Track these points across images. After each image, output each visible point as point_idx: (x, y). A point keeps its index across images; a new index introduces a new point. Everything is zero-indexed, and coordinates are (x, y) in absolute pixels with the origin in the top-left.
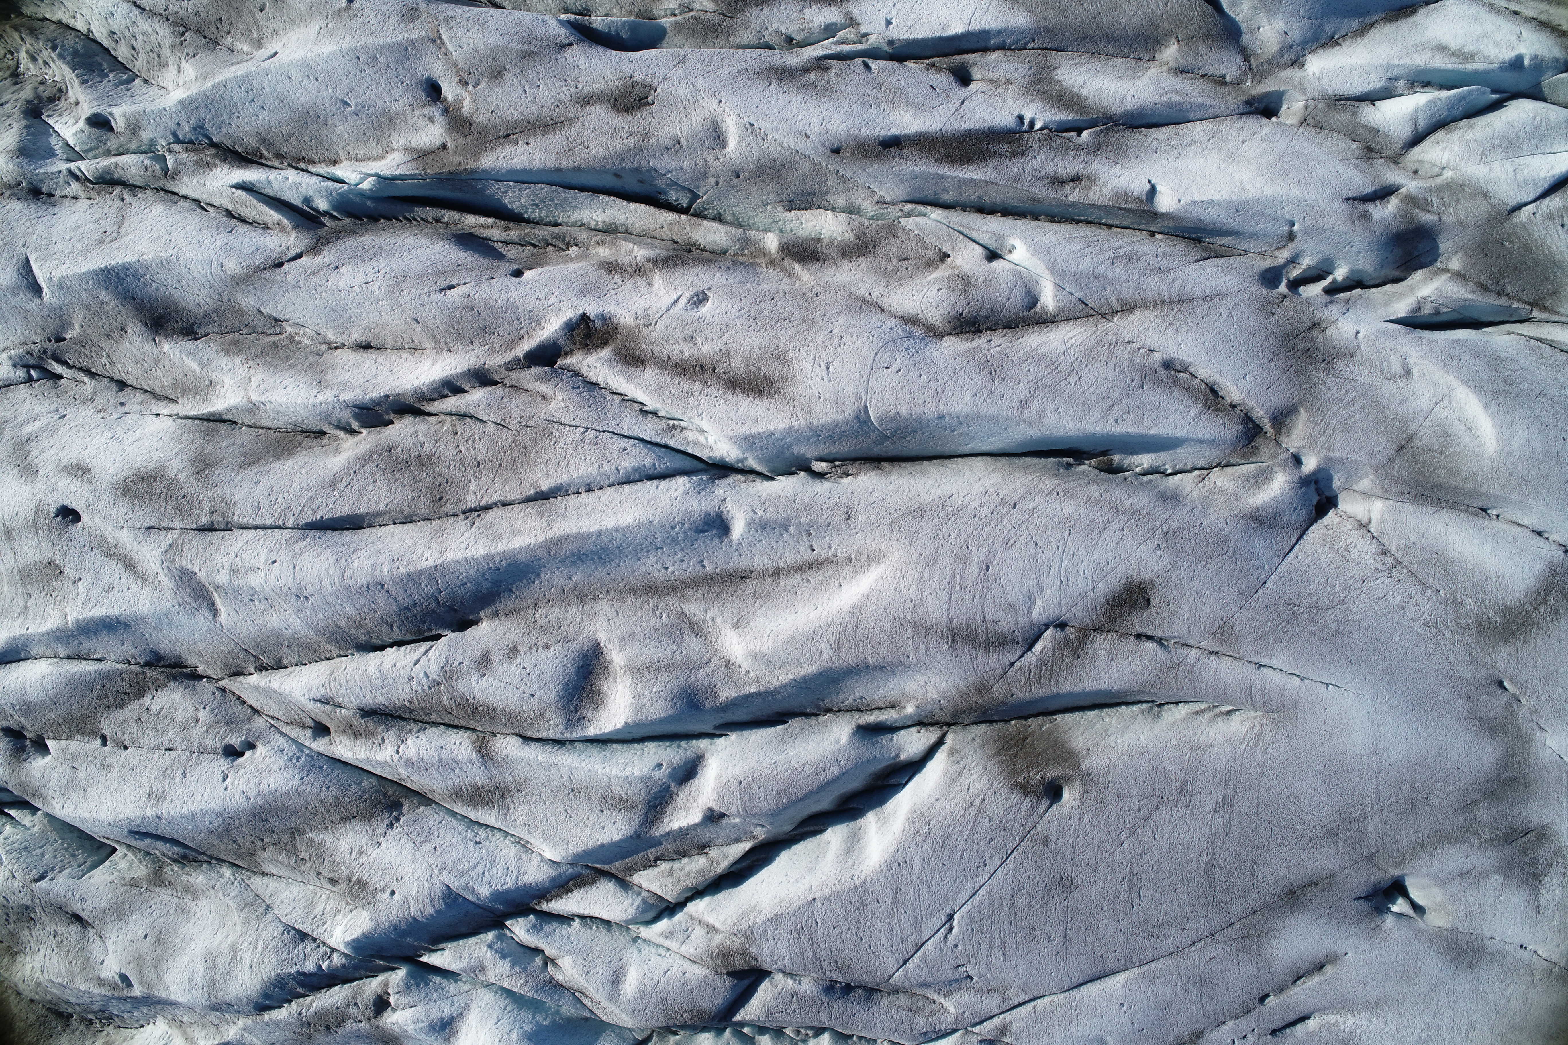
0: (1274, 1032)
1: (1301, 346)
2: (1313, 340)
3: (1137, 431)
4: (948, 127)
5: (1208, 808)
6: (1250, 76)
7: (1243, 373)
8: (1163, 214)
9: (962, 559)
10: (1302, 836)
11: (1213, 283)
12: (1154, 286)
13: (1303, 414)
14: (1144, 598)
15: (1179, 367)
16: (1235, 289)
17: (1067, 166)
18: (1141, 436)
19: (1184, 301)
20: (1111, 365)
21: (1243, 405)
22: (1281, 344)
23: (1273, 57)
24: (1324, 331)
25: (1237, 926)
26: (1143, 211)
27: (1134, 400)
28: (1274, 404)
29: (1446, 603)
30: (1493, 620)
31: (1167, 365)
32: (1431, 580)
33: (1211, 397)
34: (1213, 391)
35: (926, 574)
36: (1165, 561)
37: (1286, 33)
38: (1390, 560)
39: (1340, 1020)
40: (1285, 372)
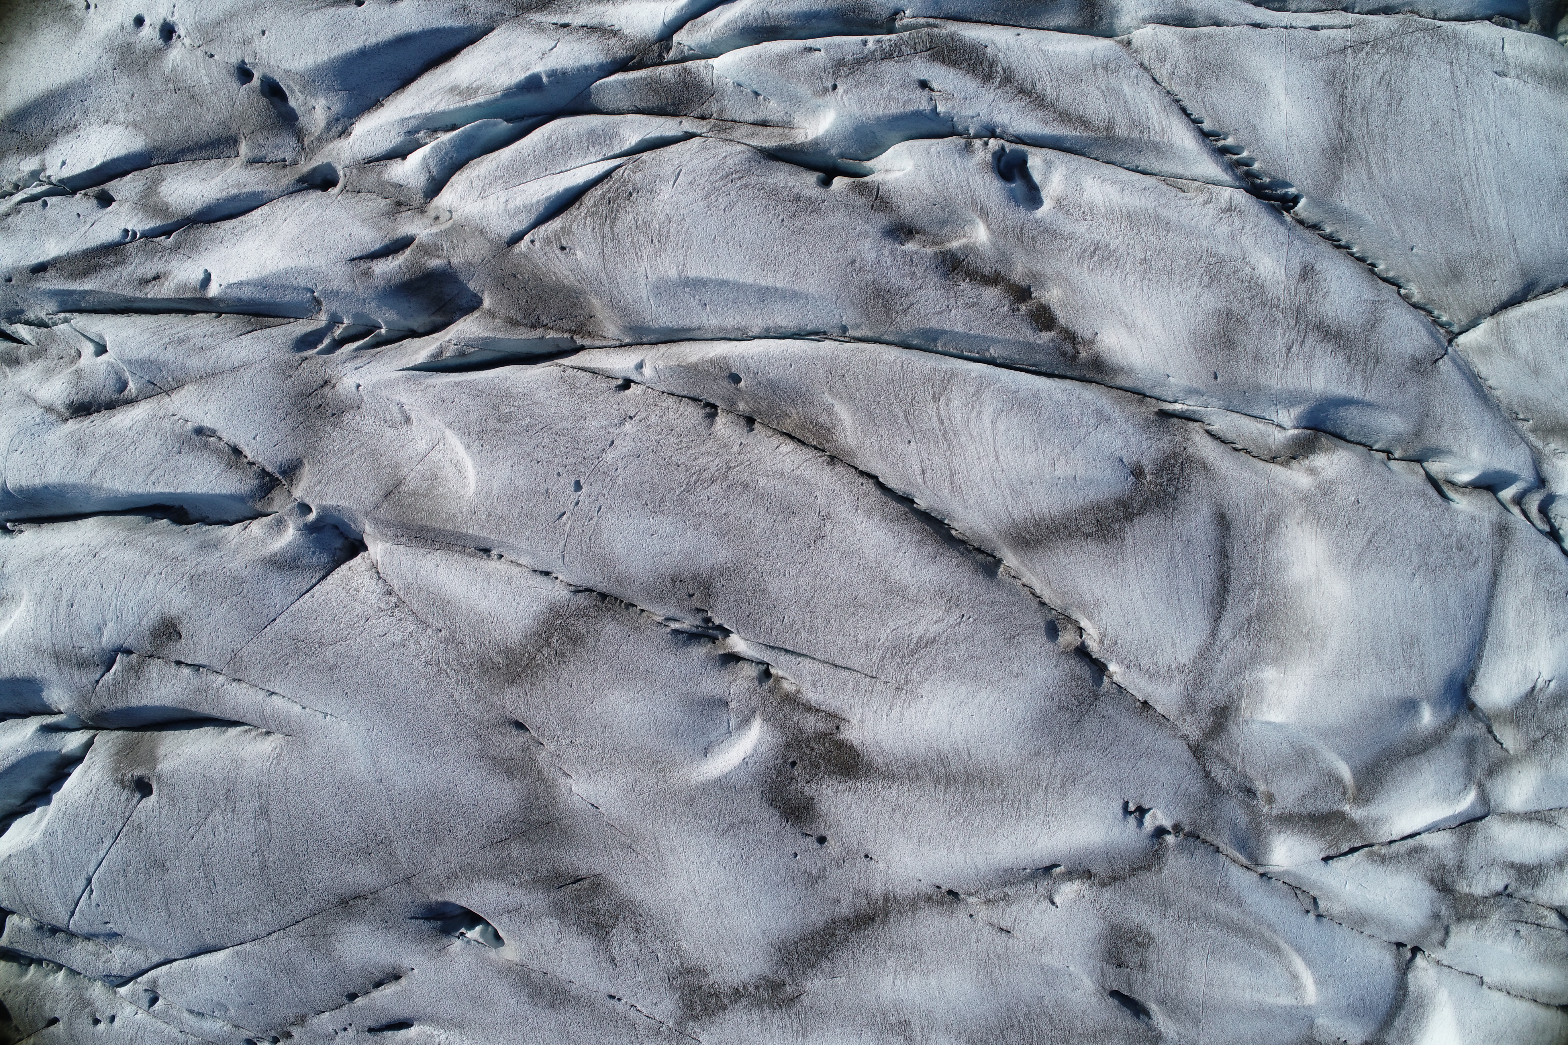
0: (371, 1030)
1: (314, 403)
2: (325, 397)
3: (167, 491)
4: (72, 250)
5: (250, 815)
6: (303, 156)
7: (254, 434)
8: (212, 299)
9: (57, 598)
10: (336, 851)
11: (243, 355)
12: (195, 363)
13: (307, 467)
14: (175, 631)
15: (208, 433)
16: (260, 358)
17: (150, 268)
18: (170, 493)
19: (216, 374)
20: (159, 436)
21: (259, 463)
22: (294, 404)
23: (322, 133)
24: (334, 387)
25: (302, 924)
26: (197, 299)
27: (171, 464)
28: (280, 459)
29: (446, 641)
30: (495, 661)
31: (199, 431)
32: (431, 621)
33: (233, 457)
34: (237, 451)
35: (38, 609)
36: (187, 601)
37: (329, 108)
38: (393, 599)
39: (435, 1033)
40: (294, 429)
